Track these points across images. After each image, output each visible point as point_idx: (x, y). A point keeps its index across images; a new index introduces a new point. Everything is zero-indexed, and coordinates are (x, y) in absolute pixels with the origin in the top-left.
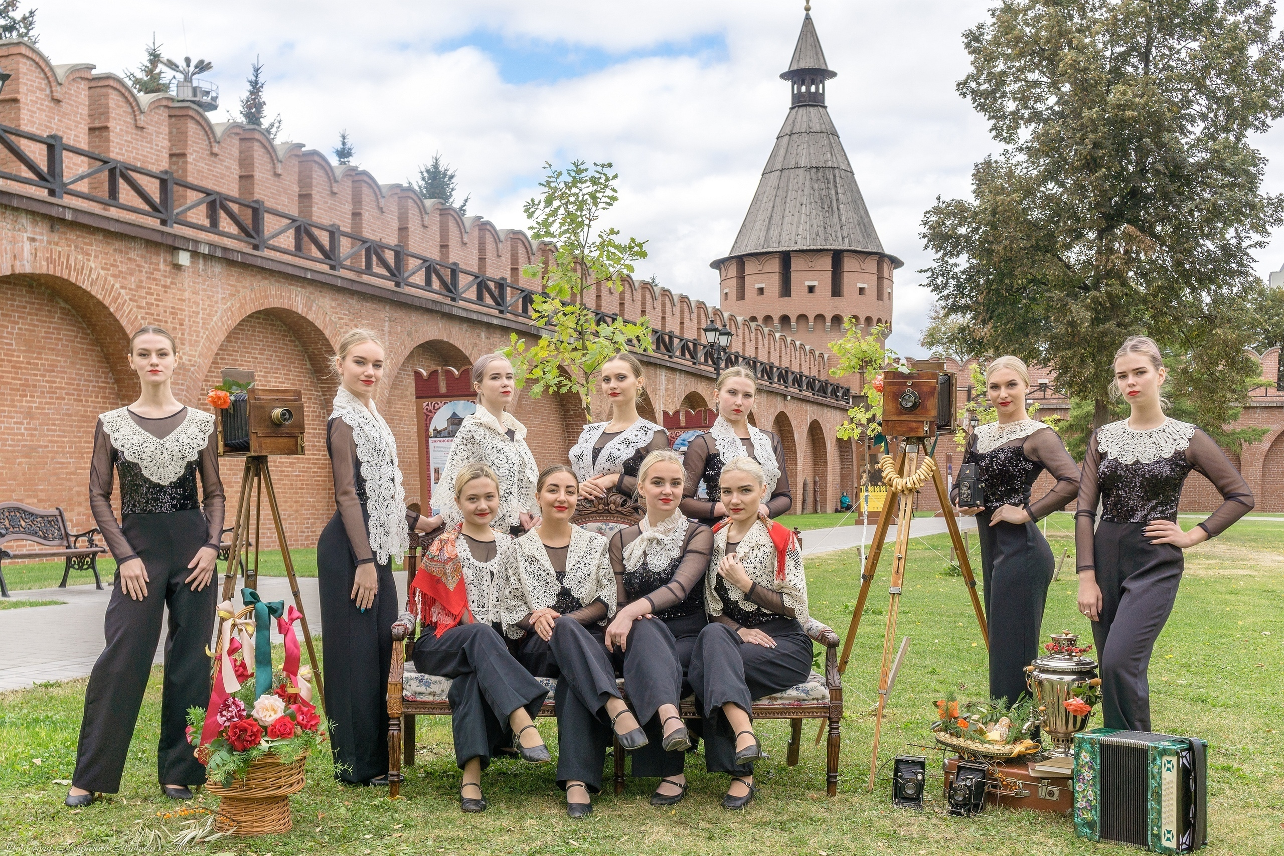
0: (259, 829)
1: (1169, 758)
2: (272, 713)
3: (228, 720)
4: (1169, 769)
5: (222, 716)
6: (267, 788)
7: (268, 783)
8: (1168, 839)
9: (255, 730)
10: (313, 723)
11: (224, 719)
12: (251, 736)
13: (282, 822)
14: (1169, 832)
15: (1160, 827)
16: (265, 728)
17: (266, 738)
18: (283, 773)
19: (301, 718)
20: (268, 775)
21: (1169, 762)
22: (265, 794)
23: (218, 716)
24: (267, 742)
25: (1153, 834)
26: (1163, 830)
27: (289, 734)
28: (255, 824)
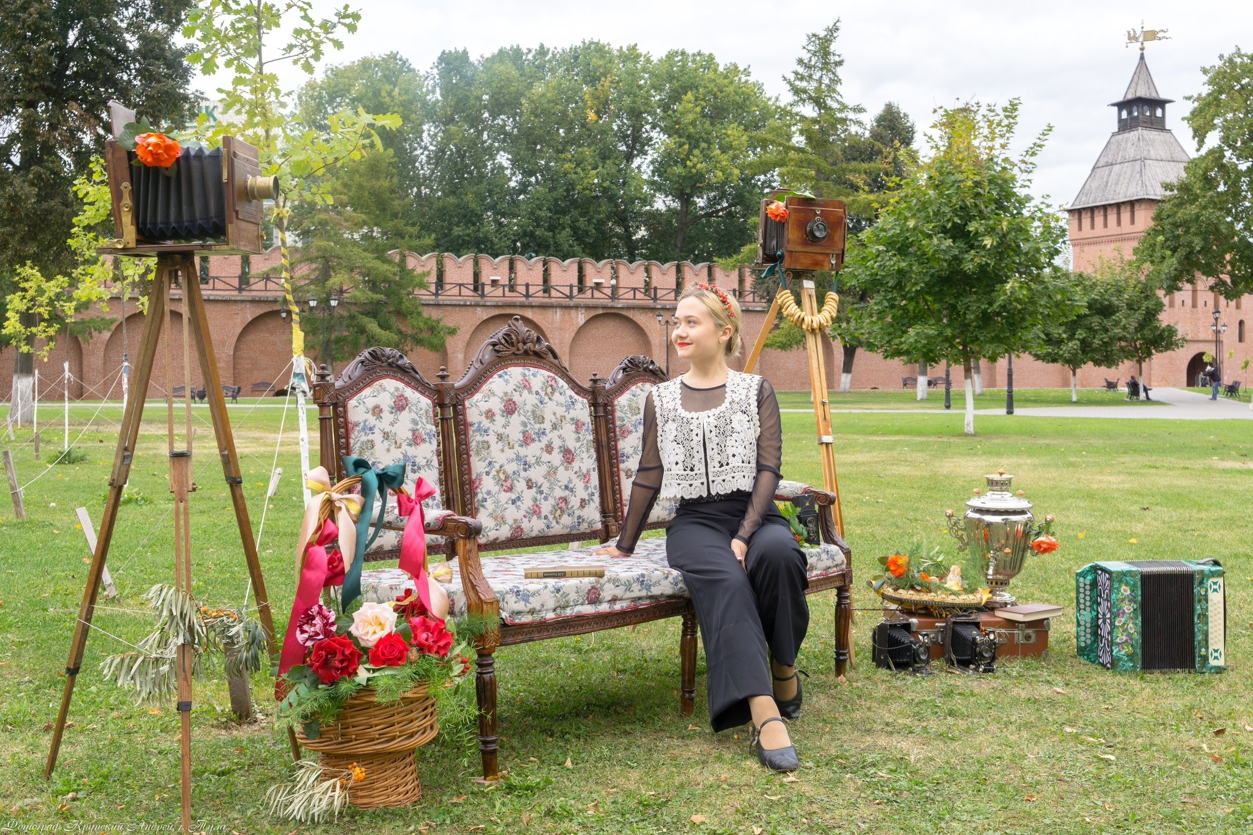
0: (365, 801)
1: (1215, 580)
2: (378, 629)
3: (310, 638)
4: (1215, 590)
5: (303, 632)
6: (373, 740)
7: (374, 732)
8: (1216, 658)
9: (347, 652)
10: (441, 643)
11: (306, 636)
12: (342, 662)
13: (401, 789)
14: (1216, 651)
15: (1207, 648)
16: (365, 650)
17: (367, 666)
18: (397, 718)
19: (424, 636)
20: (374, 721)
21: (1215, 583)
22: (370, 749)
23: (298, 632)
24: (368, 670)
25: (1200, 656)
26: (1210, 649)
27: (400, 659)
28: (360, 793)
